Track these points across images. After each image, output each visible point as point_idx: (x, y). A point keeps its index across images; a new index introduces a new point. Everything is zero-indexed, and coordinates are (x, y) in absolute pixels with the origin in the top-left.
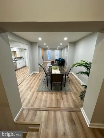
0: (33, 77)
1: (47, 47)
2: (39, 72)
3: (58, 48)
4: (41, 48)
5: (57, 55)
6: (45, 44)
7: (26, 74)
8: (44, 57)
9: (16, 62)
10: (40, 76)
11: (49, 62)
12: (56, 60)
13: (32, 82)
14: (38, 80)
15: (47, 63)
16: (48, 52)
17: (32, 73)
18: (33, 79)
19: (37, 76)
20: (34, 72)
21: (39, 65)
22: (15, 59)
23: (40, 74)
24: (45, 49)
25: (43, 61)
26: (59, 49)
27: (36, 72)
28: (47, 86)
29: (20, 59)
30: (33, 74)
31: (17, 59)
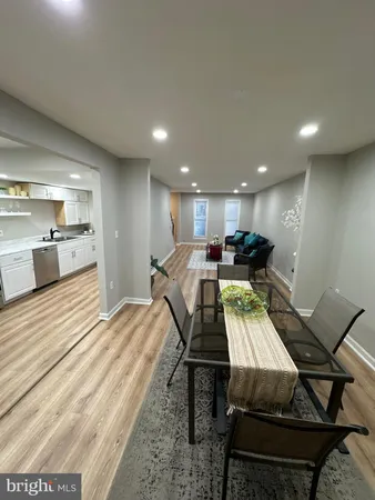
0: (117, 332)
1: (194, 185)
2: (149, 302)
3: (236, 191)
4: (169, 187)
5: (231, 217)
6: (185, 170)
7: (88, 309)
8: (180, 227)
9: (54, 248)
10: (151, 326)
11: (198, 248)
12: (229, 240)
13: (99, 385)
14: (140, 362)
15: (190, 249)
16: (196, 205)
17: (118, 308)
18: (112, 351)
19: (136, 327)
20: (126, 300)
21: (154, 263)
22: (56, 235)
23: (156, 316)
24: (184, 196)
25: (176, 240)
26: (240, 195)
27: (137, 301)
28: (192, 441)
29: (82, 233)
30: (120, 313)
31: (66, 234)
